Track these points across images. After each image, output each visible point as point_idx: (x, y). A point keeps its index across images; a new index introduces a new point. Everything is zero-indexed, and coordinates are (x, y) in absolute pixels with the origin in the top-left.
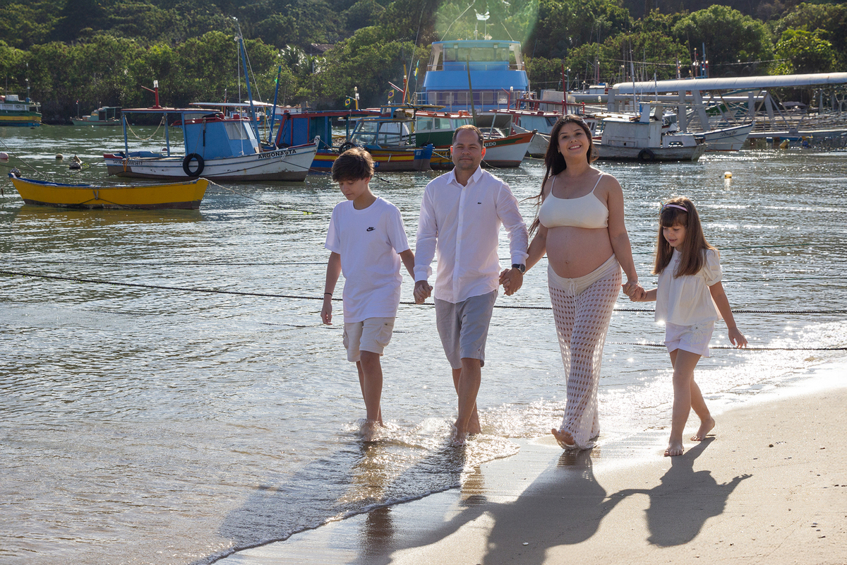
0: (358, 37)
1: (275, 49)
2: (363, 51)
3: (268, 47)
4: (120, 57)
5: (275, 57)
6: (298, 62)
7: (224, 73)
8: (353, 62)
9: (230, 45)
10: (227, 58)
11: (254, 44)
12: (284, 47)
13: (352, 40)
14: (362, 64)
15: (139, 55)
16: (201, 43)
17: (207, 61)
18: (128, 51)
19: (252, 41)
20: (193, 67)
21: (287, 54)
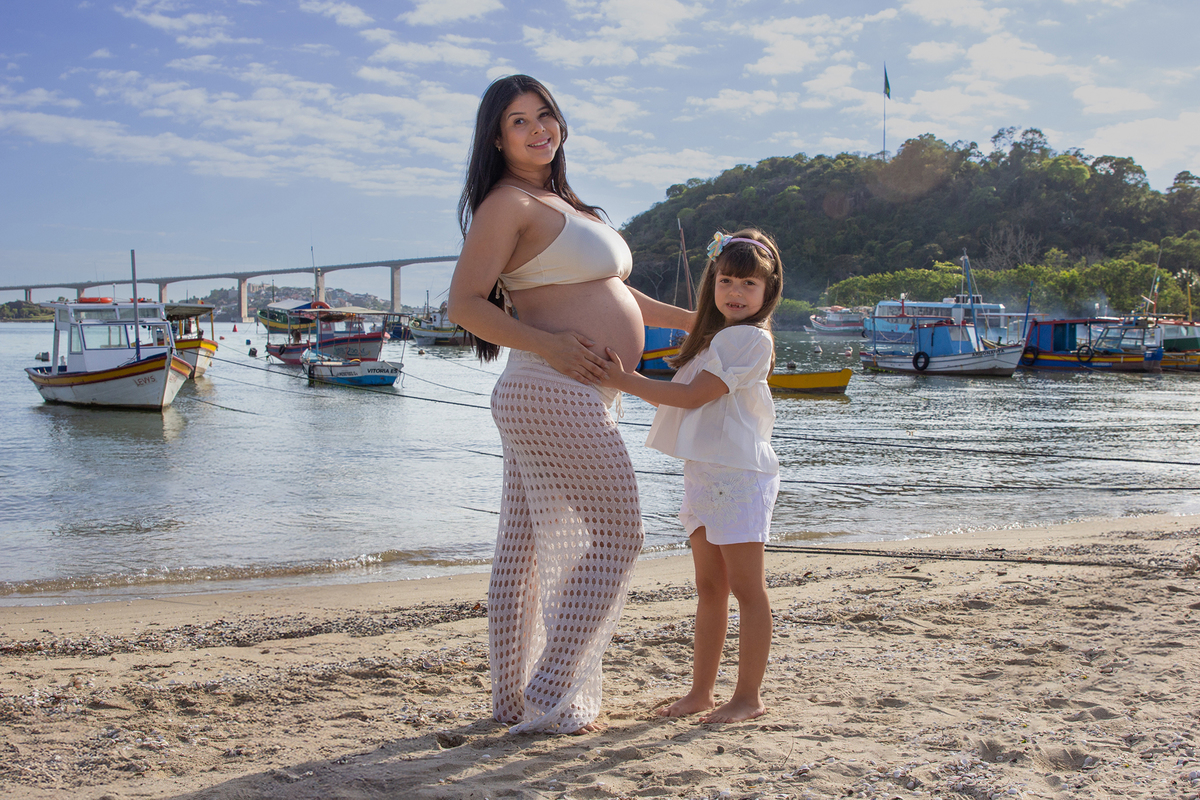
1: (1168, 272)
3: (1162, 271)
4: (1036, 280)
5: (1167, 279)
6: (1191, 284)
9: (1128, 270)
10: (1126, 280)
11: (1149, 269)
12: (1181, 271)
15: (1051, 278)
16: (1104, 268)
17: (1108, 283)
18: (1042, 275)
19: (1148, 266)
21: (1182, 277)
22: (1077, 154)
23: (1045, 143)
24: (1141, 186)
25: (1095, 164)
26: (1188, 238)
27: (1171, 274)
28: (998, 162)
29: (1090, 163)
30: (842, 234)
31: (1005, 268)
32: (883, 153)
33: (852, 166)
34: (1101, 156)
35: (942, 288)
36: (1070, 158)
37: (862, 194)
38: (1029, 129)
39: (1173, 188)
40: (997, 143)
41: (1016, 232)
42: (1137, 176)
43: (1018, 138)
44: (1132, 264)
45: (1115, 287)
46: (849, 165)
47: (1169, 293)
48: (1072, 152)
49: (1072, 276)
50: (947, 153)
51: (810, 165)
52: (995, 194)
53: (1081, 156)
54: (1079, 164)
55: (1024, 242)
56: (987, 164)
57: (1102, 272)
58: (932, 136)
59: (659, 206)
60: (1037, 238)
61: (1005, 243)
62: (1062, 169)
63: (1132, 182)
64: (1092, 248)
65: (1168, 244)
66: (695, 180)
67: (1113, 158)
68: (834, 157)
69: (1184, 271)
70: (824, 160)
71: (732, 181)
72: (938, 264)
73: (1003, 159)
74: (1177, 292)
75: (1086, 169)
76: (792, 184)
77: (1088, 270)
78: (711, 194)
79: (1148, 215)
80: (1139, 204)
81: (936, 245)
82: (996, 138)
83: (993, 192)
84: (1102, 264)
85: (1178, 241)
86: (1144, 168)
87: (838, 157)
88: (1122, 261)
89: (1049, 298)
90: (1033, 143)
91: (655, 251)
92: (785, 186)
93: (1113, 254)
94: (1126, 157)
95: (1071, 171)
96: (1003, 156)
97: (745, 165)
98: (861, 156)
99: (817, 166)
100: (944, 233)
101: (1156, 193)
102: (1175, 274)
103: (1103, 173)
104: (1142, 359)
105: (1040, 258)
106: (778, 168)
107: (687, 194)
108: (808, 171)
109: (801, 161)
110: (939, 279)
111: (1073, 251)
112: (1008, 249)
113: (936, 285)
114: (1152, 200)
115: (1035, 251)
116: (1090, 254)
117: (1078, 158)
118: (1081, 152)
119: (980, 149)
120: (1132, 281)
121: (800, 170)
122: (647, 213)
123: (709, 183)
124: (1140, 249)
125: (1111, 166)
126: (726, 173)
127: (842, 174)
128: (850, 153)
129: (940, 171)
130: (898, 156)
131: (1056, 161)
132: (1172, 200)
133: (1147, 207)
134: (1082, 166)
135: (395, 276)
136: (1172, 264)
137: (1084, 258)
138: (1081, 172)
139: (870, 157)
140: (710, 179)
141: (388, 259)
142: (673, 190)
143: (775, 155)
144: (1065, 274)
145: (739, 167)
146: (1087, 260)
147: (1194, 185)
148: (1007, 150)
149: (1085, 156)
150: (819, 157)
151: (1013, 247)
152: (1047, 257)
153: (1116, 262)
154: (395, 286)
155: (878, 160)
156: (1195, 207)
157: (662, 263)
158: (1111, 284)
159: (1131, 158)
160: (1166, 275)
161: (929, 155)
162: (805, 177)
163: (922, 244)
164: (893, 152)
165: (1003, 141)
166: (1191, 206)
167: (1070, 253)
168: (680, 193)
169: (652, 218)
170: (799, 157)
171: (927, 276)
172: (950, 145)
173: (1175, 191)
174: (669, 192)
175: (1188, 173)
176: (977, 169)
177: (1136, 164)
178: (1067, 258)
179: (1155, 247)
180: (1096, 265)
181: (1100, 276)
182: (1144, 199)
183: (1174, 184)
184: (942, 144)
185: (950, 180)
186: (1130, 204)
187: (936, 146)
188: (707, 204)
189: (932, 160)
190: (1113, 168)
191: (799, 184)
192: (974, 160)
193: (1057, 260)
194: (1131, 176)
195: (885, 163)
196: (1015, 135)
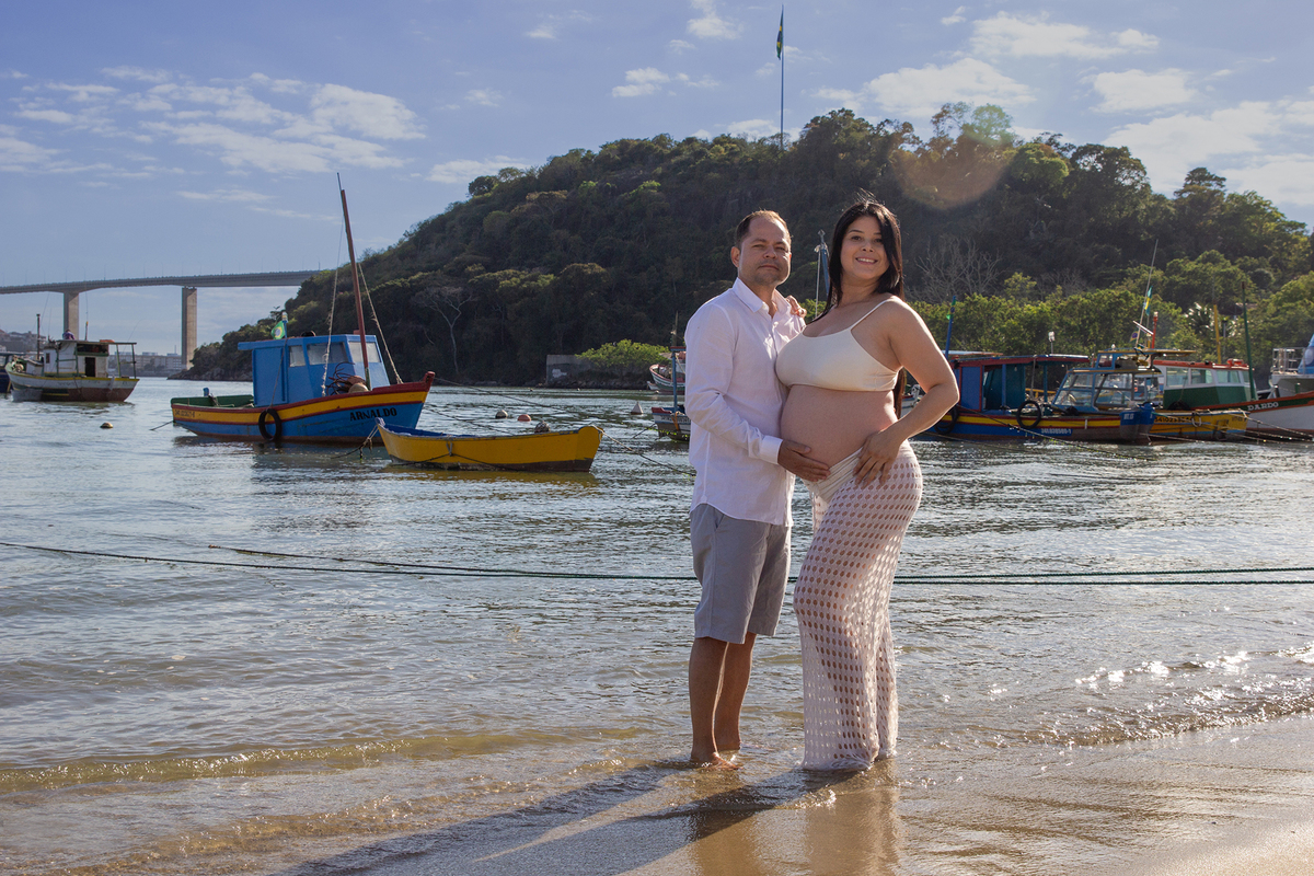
0: (1285, 293)
1: (1176, 308)
2: (1287, 309)
4: (990, 317)
5: (1175, 317)
6: (1208, 324)
7: (1112, 337)
8: (1274, 322)
9: (1120, 303)
10: (1117, 318)
12: (1194, 306)
13: (1278, 296)
14: (1285, 325)
15: (1011, 316)
16: (1086, 301)
17: (1091, 323)
18: (1000, 311)
20: (1074, 328)
21: (1196, 314)
22: (1051, 142)
23: (1008, 126)
24: (1139, 187)
25: (1076, 156)
26: (1204, 261)
27: (1180, 310)
28: (942, 153)
29: (1069, 155)
30: (721, 251)
31: (949, 300)
32: (780, 136)
33: (736, 154)
34: (1084, 144)
36: (1042, 147)
37: (749, 194)
38: (984, 105)
39: (1184, 191)
40: (941, 125)
41: (964, 250)
42: (1134, 173)
43: (969, 119)
44: (1126, 296)
45: (1101, 328)
46: (732, 153)
47: (1178, 337)
48: (1045, 139)
49: (1041, 312)
50: (871, 138)
51: (676, 153)
52: (938, 197)
53: (1057, 145)
54: (1053, 156)
55: (975, 264)
56: (926, 154)
57: (1083, 306)
58: (849, 113)
59: (458, 207)
60: (994, 258)
61: (947, 265)
62: (1031, 163)
63: (1128, 182)
64: (1071, 273)
65: (1178, 270)
66: (510, 171)
67: (1102, 148)
68: (710, 141)
69: (1199, 307)
70: (696, 145)
71: (563, 173)
73: (949, 148)
74: (1188, 335)
75: (1063, 162)
76: (650, 179)
77: (1064, 304)
78: (532, 191)
79: (1149, 230)
80: (1137, 213)
82: (938, 118)
83: (934, 194)
84: (1084, 296)
85: (1191, 266)
86: (1143, 163)
87: (717, 141)
88: (1113, 291)
89: (1009, 343)
90: (990, 126)
91: (450, 273)
92: (640, 181)
93: (1102, 283)
94: (1119, 147)
95: (1043, 166)
96: (948, 143)
97: (582, 150)
98: (749, 140)
99: (686, 154)
101: (1160, 198)
102: (1185, 311)
103: (1088, 168)
104: (1119, 422)
105: (997, 287)
106: (630, 156)
107: (499, 190)
108: (673, 161)
109: (664, 146)
111: (1044, 277)
112: (953, 272)
114: (1155, 208)
115: (990, 276)
116: (1068, 282)
117: (1053, 147)
118: (1058, 140)
119: (916, 134)
121: (661, 158)
122: (440, 217)
123: (530, 177)
124: (1138, 276)
125: (1098, 159)
126: (555, 161)
127: (720, 166)
128: (733, 136)
129: (864, 163)
130: (801, 141)
131: (1022, 151)
132: (1183, 208)
133: (1147, 217)
134: (1058, 159)
135: (71, 306)
136: (1183, 297)
137: (1059, 287)
138: (1057, 166)
139: (762, 141)
140: (532, 170)
141: (57, 281)
142: (479, 185)
143: (626, 138)
144: (1030, 309)
145: (575, 153)
146: (1063, 290)
147: (1212, 188)
148: (954, 134)
149: (1062, 144)
150: (690, 141)
151: (960, 270)
152: (1007, 286)
153: (1102, 292)
154: (71, 320)
155: (773, 146)
156: (1213, 218)
157: (460, 289)
158: (1096, 324)
159: (1125, 149)
160: (1174, 311)
161: (843, 139)
162: (668, 168)
164: (794, 135)
165: (948, 122)
166: (1209, 217)
167: (1040, 280)
168: (490, 190)
169: (448, 225)
170: (661, 140)
172: (875, 126)
173: (1186, 195)
174: (472, 187)
175: (1204, 170)
176: (912, 161)
177: (1134, 156)
178: (1036, 288)
179: (1158, 274)
180: (1074, 297)
181: (1081, 312)
182: (1144, 207)
183: (1185, 185)
184: (862, 125)
185: (873, 176)
186: (1125, 214)
187: (854, 127)
188: (528, 205)
189: (849, 148)
190: (1102, 162)
191: (659, 178)
192: (908, 148)
193: (1021, 289)
194: (1125, 174)
195: (783, 151)
196: (965, 115)
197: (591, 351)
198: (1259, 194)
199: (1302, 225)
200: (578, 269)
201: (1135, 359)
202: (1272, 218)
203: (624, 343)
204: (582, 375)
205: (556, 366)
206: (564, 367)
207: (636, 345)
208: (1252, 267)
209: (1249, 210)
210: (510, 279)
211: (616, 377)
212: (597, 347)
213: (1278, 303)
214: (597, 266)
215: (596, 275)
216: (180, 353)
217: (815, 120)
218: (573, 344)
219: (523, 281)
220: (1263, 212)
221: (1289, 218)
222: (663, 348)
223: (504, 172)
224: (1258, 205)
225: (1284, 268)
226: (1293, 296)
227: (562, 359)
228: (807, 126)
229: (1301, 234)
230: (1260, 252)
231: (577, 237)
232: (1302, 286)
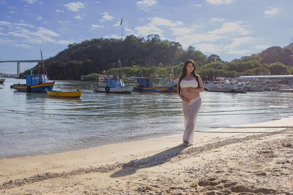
2: (203, 70)
9: (177, 68)
10: (176, 71)
15: (159, 70)
18: (157, 69)
23: (160, 38)
24: (181, 49)
25: (171, 43)
28: (149, 42)
29: (170, 43)
30: (111, 58)
31: (149, 67)
32: (122, 39)
33: (114, 41)
35: (134, 72)
36: (165, 42)
37: (116, 48)
38: (156, 34)
39: (188, 50)
40: (148, 38)
41: (152, 59)
43: (153, 37)
44: (178, 67)
49: (164, 70)
50: (137, 39)
51: (104, 41)
52: (148, 50)
53: (168, 42)
54: (167, 43)
56: (146, 42)
58: (133, 35)
59: (66, 50)
60: (157, 60)
61: (149, 61)
62: (163, 44)
63: (179, 48)
66: (75, 43)
67: (175, 42)
68: (110, 39)
70: (107, 40)
71: (85, 44)
72: (134, 66)
76: (99, 45)
77: (168, 68)
78: (79, 47)
79: (182, 56)
80: (180, 53)
81: (134, 62)
82: (148, 37)
83: (147, 49)
84: (171, 67)
87: (111, 39)
88: (176, 66)
90: (157, 38)
91: (64, 61)
92: (98, 46)
95: (165, 45)
96: (150, 41)
98: (116, 39)
99: (106, 41)
100: (135, 59)
101: (184, 51)
103: (172, 46)
104: (168, 89)
105: (157, 65)
106: (96, 41)
107: (73, 47)
109: (102, 40)
110: (133, 69)
112: (150, 63)
113: (132, 71)
114: (183, 53)
115: (156, 63)
116: (169, 64)
118: (168, 41)
119: (144, 39)
120: (177, 71)
121: (101, 42)
122: (63, 51)
123: (79, 45)
124: (180, 64)
125: (174, 44)
126: (83, 42)
127: (111, 44)
129: (135, 44)
130: (125, 40)
131: (162, 42)
132: (188, 53)
134: (168, 44)
138: (168, 45)
139: (119, 39)
140: (79, 43)
142: (70, 46)
144: (162, 69)
145: (86, 41)
146: (168, 66)
147: (193, 50)
148: (151, 39)
149: (169, 42)
151: (151, 62)
152: (159, 65)
153: (174, 66)
155: (120, 40)
157: (66, 64)
159: (179, 43)
161: (132, 40)
163: (130, 61)
164: (124, 38)
165: (150, 37)
166: (192, 54)
167: (164, 64)
169: (64, 53)
170: (101, 39)
171: (130, 69)
172: (138, 37)
173: (188, 51)
174: (69, 46)
176: (144, 44)
177: (180, 44)
178: (163, 65)
181: (170, 70)
183: (188, 49)
184: (135, 37)
185: (137, 46)
186: (178, 53)
187: (134, 38)
188: (78, 49)
189: (133, 41)
190: (175, 45)
191: (101, 45)
192: (143, 41)
193: (161, 66)
194: (179, 47)
195: (122, 41)
196: (153, 36)
197: (88, 75)
198: (200, 51)
199: (207, 56)
200: (87, 61)
201: (170, 79)
202: (202, 55)
203: (94, 74)
204: (87, 79)
205: (82, 77)
206: (84, 78)
207: (96, 74)
208: (199, 63)
209: (199, 53)
210: (75, 62)
211: (93, 79)
212: (90, 74)
213: (202, 69)
214: (90, 60)
215: (90, 62)
216: (17, 74)
217: (128, 36)
218: (86, 73)
219: (77, 63)
220: (201, 54)
221: (205, 55)
222: (101, 75)
223: (74, 44)
224: (200, 52)
225: (204, 63)
226: (204, 68)
227: (84, 76)
228: (126, 37)
229: (206, 58)
230: (200, 60)
231: (86, 55)
232: (206, 66)
